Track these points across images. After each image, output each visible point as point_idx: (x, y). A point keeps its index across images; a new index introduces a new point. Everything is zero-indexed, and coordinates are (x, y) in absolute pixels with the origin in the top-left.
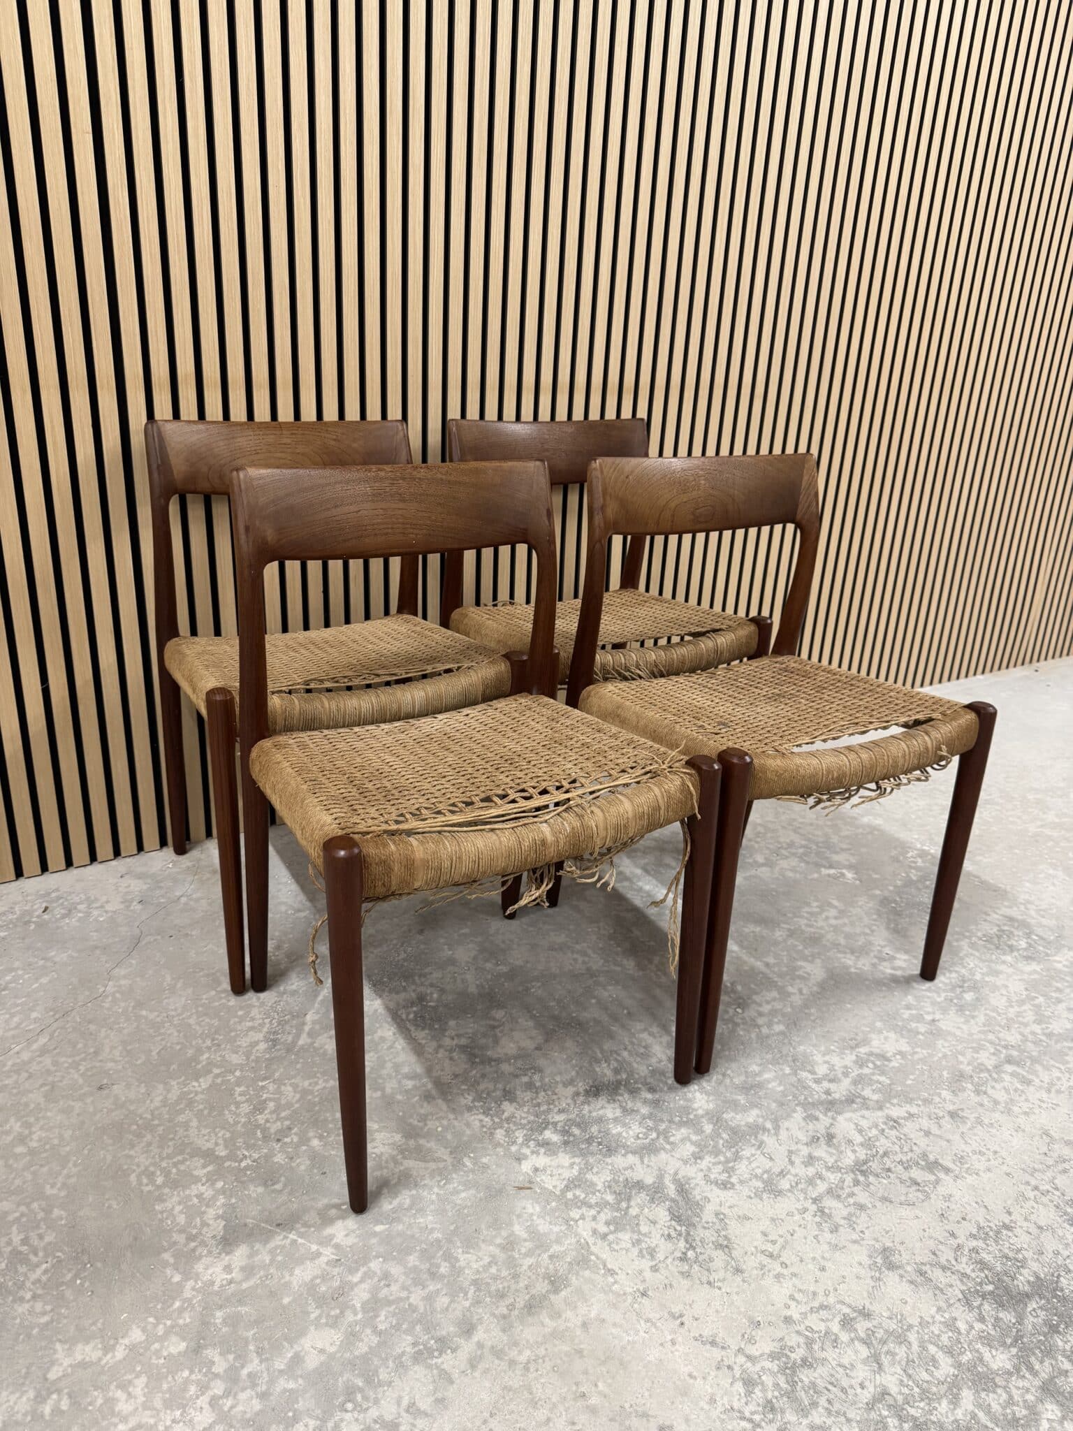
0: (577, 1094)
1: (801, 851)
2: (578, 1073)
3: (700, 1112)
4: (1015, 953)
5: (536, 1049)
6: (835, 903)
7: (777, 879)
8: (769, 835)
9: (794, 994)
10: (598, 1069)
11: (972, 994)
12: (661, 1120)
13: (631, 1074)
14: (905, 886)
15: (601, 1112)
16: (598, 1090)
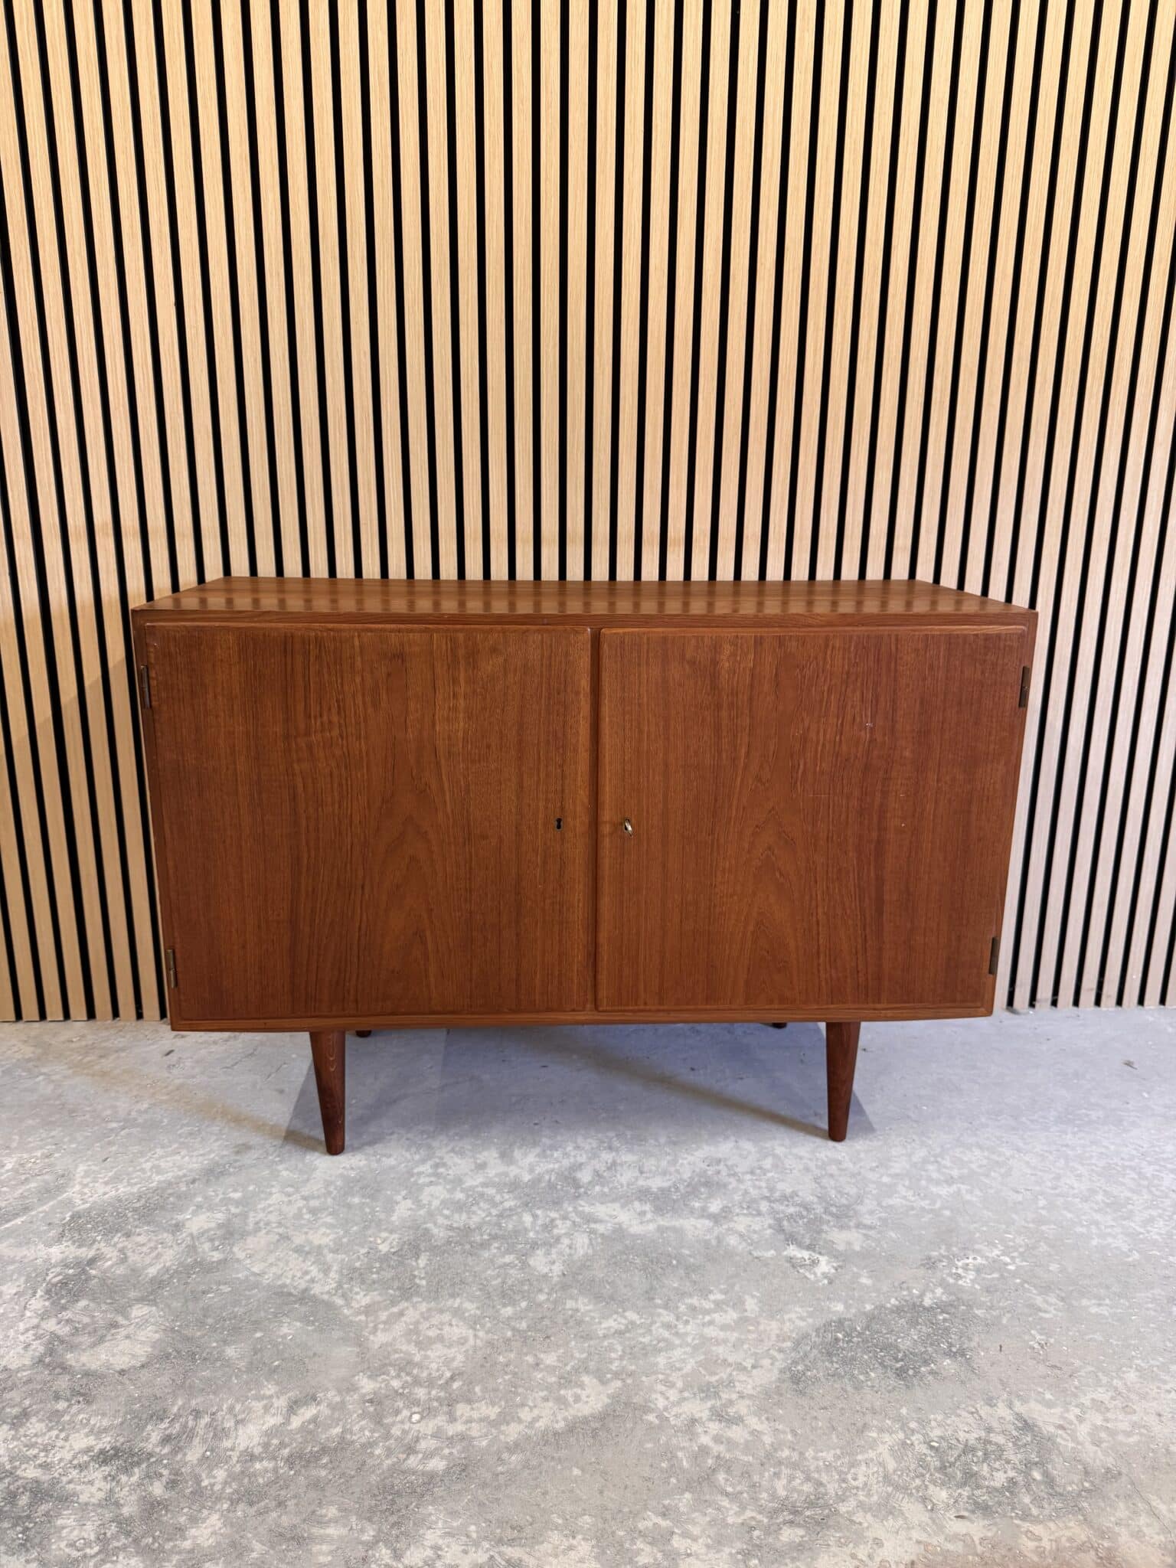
0: (89, 1449)
1: (791, 1210)
2: (122, 1423)
3: (187, 1544)
4: (965, 1492)
5: (122, 1372)
6: (751, 1304)
7: (707, 1244)
8: (770, 1175)
9: (520, 1421)
10: (149, 1427)
11: (801, 1532)
12: (128, 1534)
13: (175, 1452)
14: (898, 1311)
15: (78, 1488)
16: (115, 1455)
